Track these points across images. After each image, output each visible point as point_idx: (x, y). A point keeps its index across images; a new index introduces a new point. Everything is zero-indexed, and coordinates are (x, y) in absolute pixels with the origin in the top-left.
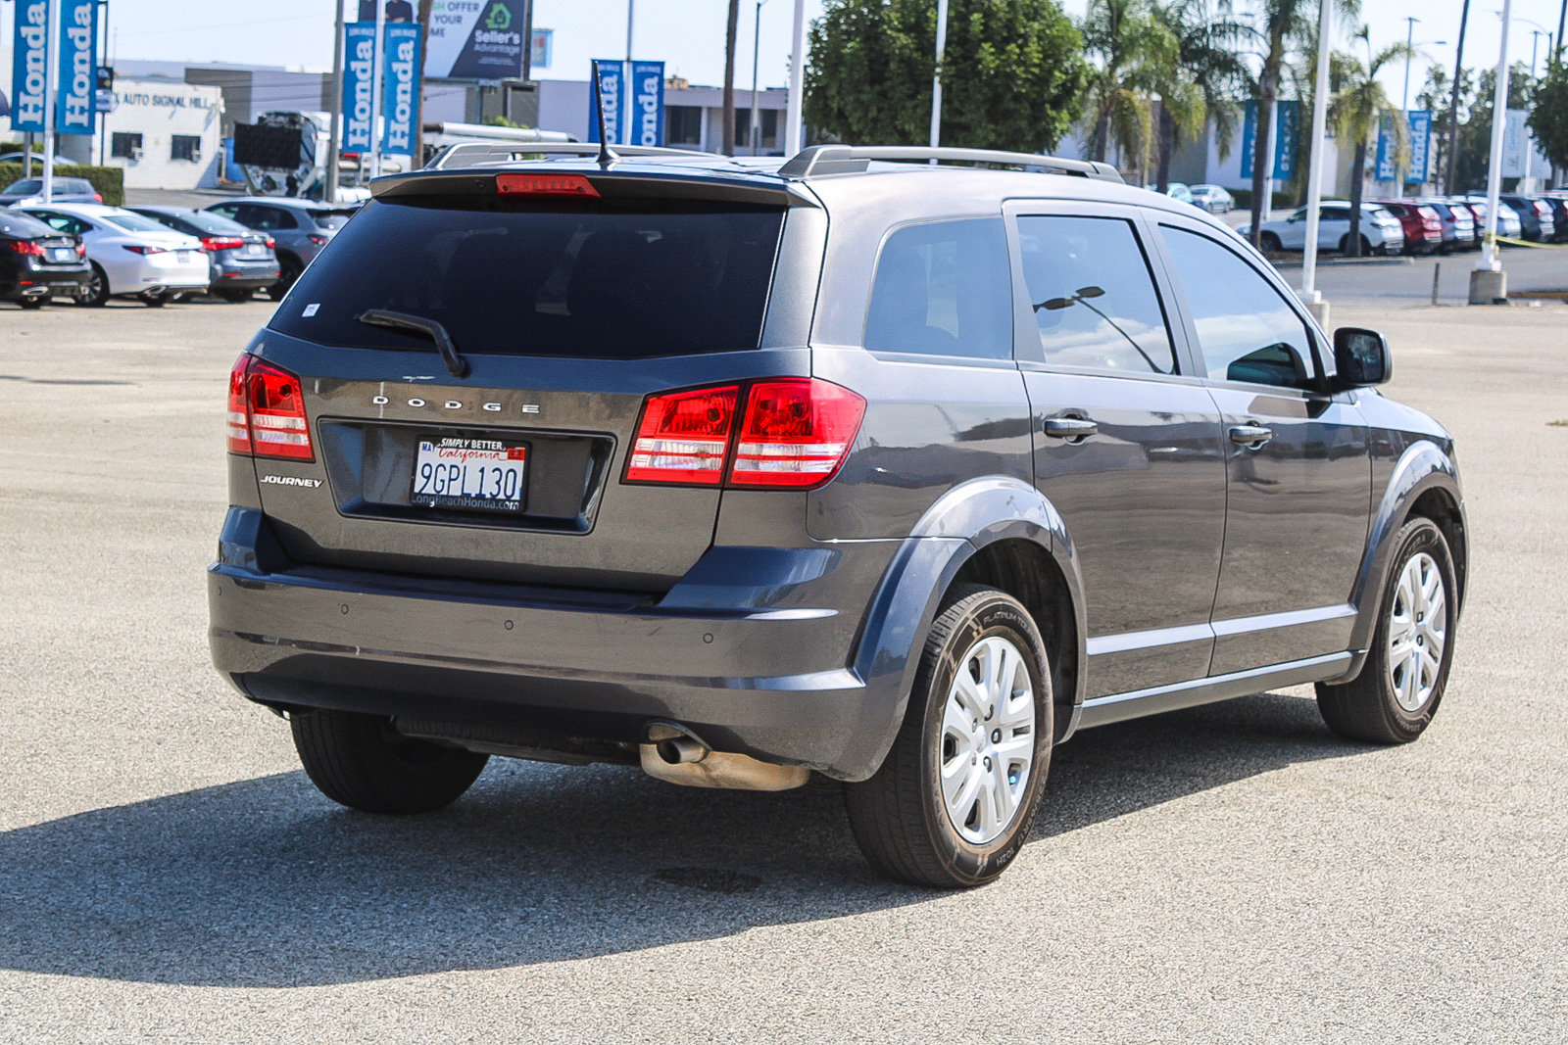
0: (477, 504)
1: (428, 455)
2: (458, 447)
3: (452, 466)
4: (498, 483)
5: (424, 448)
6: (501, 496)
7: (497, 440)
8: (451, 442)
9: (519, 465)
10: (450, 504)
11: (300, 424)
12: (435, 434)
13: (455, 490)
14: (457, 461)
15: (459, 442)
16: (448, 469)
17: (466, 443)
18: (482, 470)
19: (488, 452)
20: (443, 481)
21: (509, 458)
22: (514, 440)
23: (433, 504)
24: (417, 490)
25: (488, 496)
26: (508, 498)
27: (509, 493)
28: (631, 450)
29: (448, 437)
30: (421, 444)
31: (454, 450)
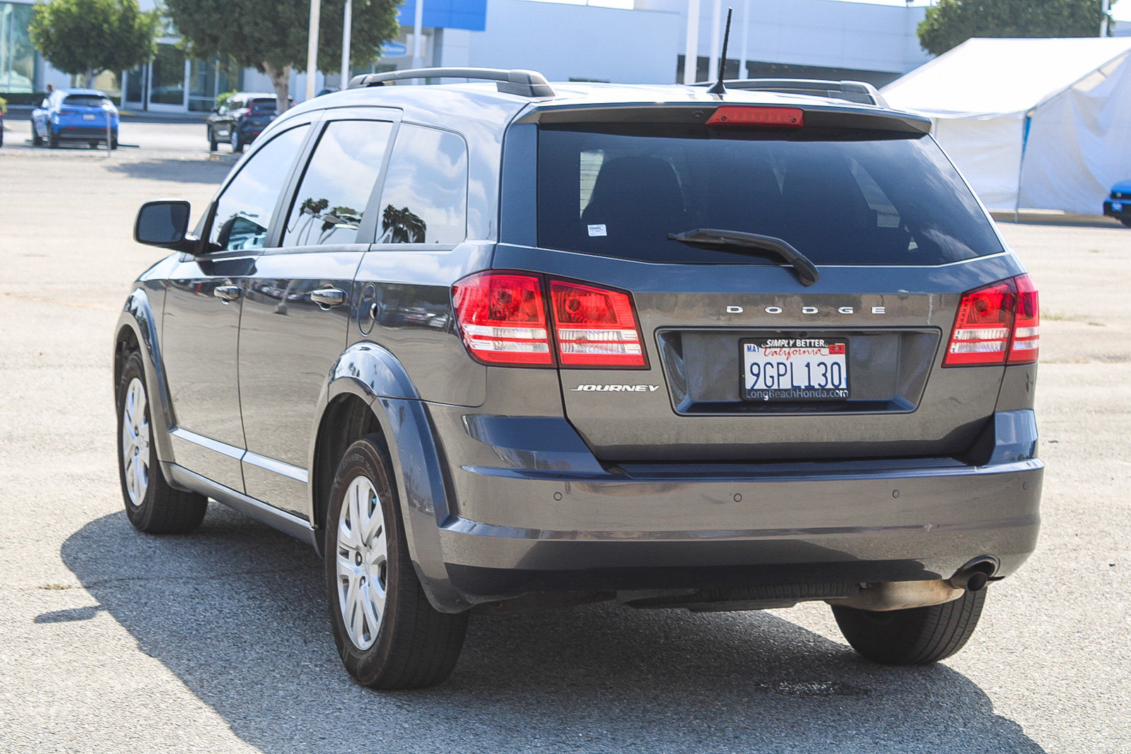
0: (809, 395)
1: (754, 355)
2: (783, 346)
3: (778, 364)
4: (824, 375)
5: (749, 349)
6: (830, 386)
7: (819, 338)
8: (776, 343)
9: (841, 359)
10: (784, 396)
11: (631, 334)
12: (760, 337)
13: (785, 384)
14: (783, 359)
15: (785, 342)
16: (775, 366)
17: (791, 342)
18: (808, 365)
19: (810, 349)
20: (772, 377)
21: (831, 353)
22: (835, 338)
23: (767, 398)
24: (748, 386)
25: (817, 387)
26: (837, 387)
27: (836, 383)
28: (951, 340)
29: (772, 339)
30: (746, 346)
31: (778, 350)
